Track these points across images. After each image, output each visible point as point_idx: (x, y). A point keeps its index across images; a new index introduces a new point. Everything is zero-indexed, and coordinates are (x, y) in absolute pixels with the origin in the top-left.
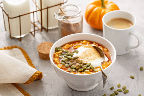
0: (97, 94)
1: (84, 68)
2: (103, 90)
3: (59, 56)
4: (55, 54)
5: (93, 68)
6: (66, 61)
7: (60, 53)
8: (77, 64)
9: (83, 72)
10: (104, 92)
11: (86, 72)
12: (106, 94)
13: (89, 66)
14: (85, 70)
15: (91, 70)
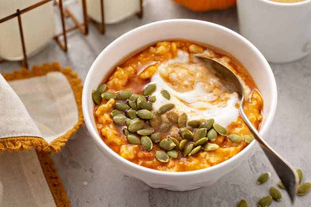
0: (220, 200)
1: (202, 141)
2: (238, 186)
3: (111, 117)
4: (98, 112)
5: (225, 132)
6: (139, 127)
7: (111, 105)
8: (175, 131)
9: (202, 154)
10: (241, 191)
11: (210, 152)
12: (246, 199)
13: (212, 128)
14: (204, 145)
15: (221, 140)
